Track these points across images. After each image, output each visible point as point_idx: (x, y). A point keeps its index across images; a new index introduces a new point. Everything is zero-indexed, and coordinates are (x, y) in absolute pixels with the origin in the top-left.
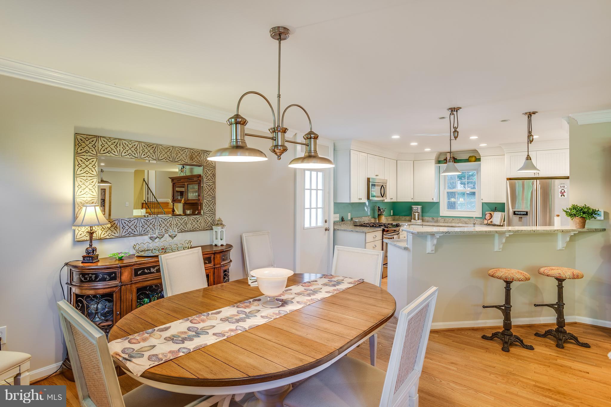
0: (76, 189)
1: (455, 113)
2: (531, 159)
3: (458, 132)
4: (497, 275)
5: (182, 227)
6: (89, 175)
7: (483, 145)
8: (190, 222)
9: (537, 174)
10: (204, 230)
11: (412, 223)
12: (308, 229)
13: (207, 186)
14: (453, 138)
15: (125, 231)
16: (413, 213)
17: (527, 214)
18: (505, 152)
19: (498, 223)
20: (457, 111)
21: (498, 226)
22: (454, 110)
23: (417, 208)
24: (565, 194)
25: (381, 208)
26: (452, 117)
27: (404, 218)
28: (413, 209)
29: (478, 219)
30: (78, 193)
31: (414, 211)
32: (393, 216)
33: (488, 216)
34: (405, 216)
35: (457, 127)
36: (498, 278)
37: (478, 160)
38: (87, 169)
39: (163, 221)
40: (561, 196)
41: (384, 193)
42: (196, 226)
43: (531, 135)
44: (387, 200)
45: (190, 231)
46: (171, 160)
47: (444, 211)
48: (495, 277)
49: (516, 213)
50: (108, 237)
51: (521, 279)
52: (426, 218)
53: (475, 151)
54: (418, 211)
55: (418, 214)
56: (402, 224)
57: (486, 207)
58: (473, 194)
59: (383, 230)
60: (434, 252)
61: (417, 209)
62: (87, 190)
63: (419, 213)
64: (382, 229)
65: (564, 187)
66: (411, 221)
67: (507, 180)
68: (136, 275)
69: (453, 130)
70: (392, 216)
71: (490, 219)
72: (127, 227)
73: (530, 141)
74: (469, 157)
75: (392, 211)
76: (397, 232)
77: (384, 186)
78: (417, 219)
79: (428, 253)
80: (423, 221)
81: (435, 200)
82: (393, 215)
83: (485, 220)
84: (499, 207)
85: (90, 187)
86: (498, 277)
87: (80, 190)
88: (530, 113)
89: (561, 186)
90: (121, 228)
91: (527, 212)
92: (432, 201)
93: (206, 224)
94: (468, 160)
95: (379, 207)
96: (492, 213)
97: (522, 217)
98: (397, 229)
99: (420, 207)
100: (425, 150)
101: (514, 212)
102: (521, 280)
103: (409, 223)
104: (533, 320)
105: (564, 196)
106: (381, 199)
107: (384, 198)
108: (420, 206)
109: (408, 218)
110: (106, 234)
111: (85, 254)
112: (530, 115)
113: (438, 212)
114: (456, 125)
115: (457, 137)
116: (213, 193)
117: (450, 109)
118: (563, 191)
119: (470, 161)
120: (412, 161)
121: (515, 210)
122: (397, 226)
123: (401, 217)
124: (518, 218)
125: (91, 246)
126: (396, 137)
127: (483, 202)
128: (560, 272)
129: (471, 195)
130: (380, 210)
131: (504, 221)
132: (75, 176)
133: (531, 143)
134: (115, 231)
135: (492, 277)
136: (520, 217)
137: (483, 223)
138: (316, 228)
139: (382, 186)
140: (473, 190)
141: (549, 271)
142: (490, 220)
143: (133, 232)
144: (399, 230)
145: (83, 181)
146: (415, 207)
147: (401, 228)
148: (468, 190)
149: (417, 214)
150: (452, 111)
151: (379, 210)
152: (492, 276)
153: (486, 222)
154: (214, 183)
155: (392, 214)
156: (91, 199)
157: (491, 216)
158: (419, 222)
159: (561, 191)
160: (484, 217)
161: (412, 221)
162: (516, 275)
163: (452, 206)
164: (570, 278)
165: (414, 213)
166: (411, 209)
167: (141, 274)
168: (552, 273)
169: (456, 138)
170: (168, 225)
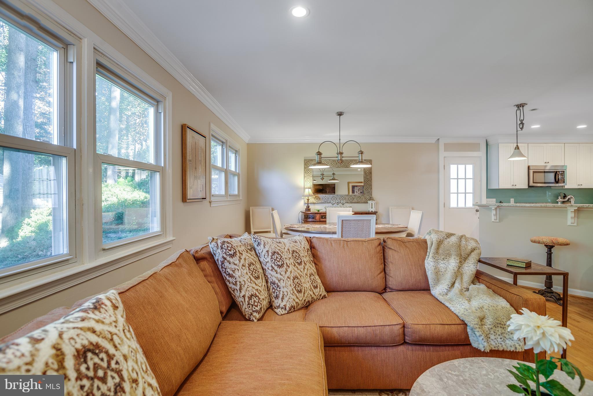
0: (305, 182)
1: (521, 108)
5: (351, 200)
6: (309, 176)
8: (356, 198)
10: (364, 203)
12: (454, 208)
13: (366, 179)
14: (519, 129)
15: (323, 200)
20: (523, 106)
22: (520, 106)
30: (305, 184)
38: (308, 174)
39: (341, 197)
42: (360, 200)
45: (356, 203)
46: (345, 166)
50: (317, 203)
62: (308, 182)
68: (322, 218)
69: (519, 122)
72: (325, 199)
77: (561, 172)
85: (309, 181)
87: (306, 183)
90: (322, 199)
93: (366, 200)
106: (556, 185)
107: (560, 184)
110: (316, 201)
111: (306, 208)
114: (522, 118)
116: (370, 183)
125: (308, 205)
132: (304, 177)
134: (319, 200)
138: (465, 208)
139: (557, 172)
143: (327, 201)
145: (307, 179)
150: (518, 107)
154: (371, 177)
156: (310, 186)
167: (324, 218)
169: (521, 129)
170: (344, 199)
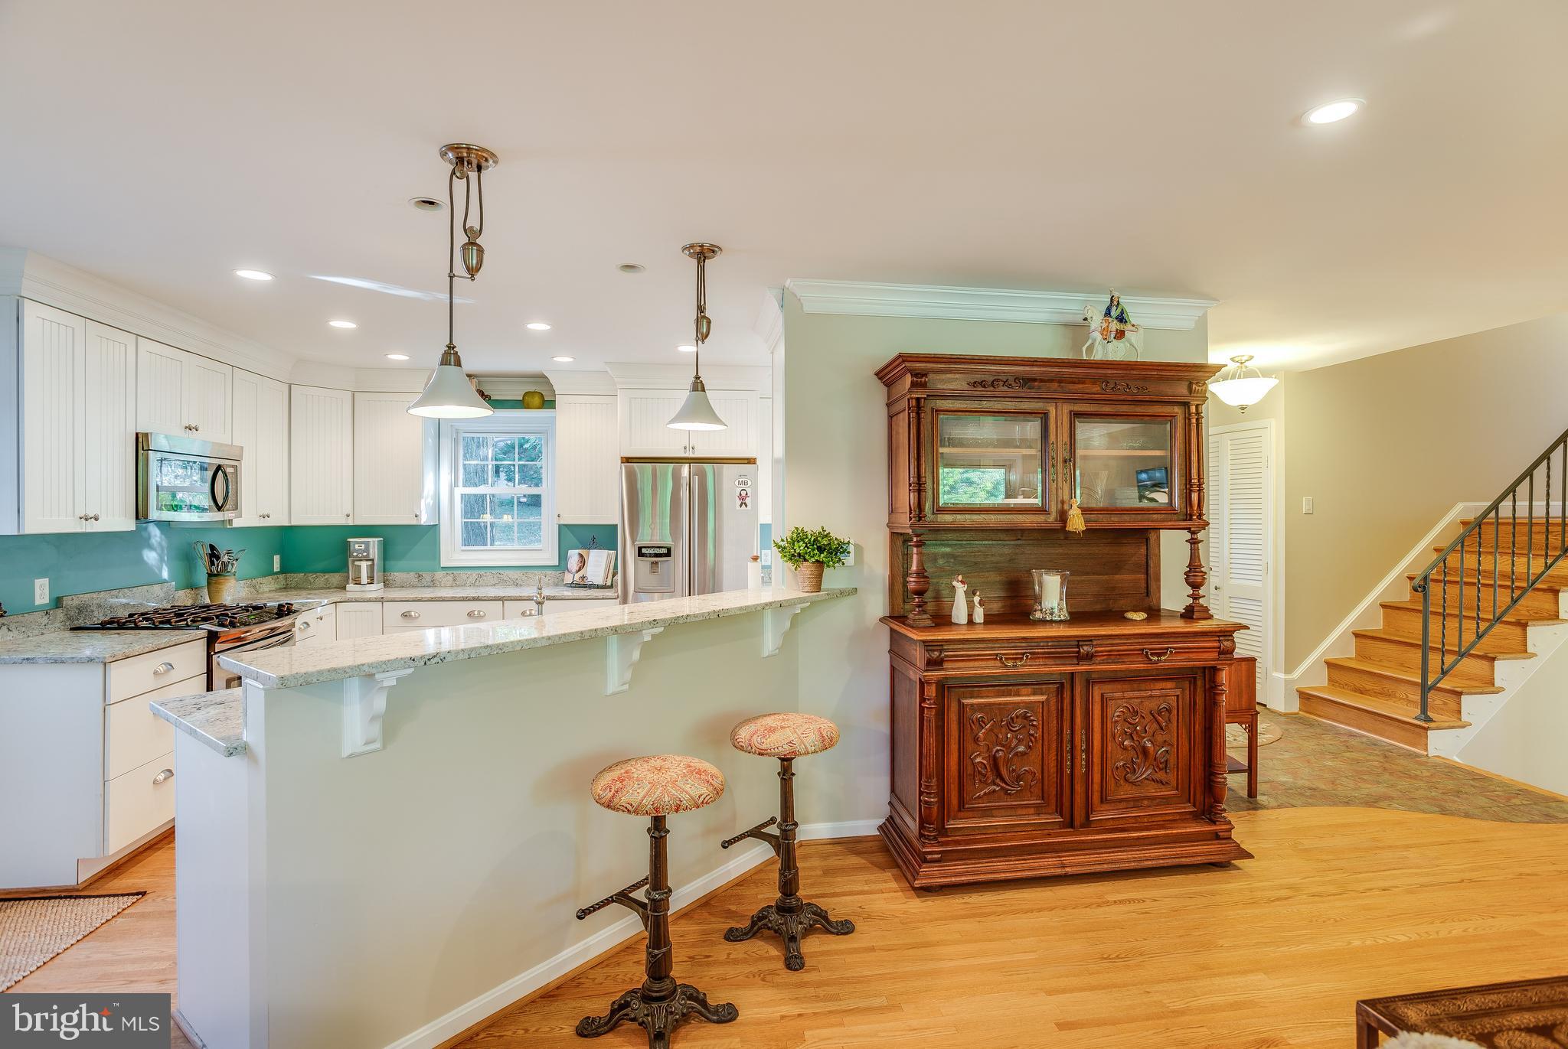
1: (473, 175)
2: (703, 390)
3: (481, 251)
4: (624, 799)
7: (564, 359)
9: (691, 449)
11: (349, 595)
16: (354, 561)
17: (668, 554)
18: (619, 386)
19: (599, 581)
20: (479, 168)
21: (598, 587)
22: (467, 160)
23: (367, 544)
24: (748, 501)
25: (222, 550)
26: (460, 185)
27: (321, 580)
28: (352, 548)
29: (549, 572)
31: (355, 554)
32: (280, 576)
33: (573, 561)
34: (325, 571)
35: (477, 227)
36: (628, 810)
37: (548, 404)
40: (741, 506)
41: (227, 496)
43: (704, 317)
44: (247, 517)
47: (453, 552)
48: (618, 810)
49: (644, 551)
51: (701, 799)
52: (397, 576)
53: (542, 378)
54: (368, 555)
55: (370, 563)
56: (303, 605)
57: (570, 537)
58: (535, 502)
59: (212, 638)
60: (377, 745)
61: (367, 550)
63: (373, 560)
64: (204, 633)
65: (746, 483)
66: (344, 588)
67: (622, 463)
70: (277, 573)
71: (579, 570)
73: (702, 334)
74: (526, 394)
75: (277, 559)
76: (284, 633)
77: (229, 470)
78: (364, 579)
79: (351, 756)
80: (387, 584)
81: (424, 519)
82: (284, 570)
83: (566, 572)
84: (601, 537)
86: (629, 807)
88: (702, 246)
89: (741, 480)
91: (669, 550)
92: (414, 522)
94: (522, 404)
95: (212, 547)
96: (584, 552)
97: (657, 563)
98: (284, 623)
99: (374, 542)
100: (389, 356)
101: (640, 549)
102: (703, 802)
103: (337, 597)
104: (713, 879)
105: (746, 506)
106: (217, 516)
107: (227, 515)
108: (376, 539)
109: (335, 578)
112: (702, 254)
113: (435, 554)
114: (473, 222)
115: (478, 270)
117: (453, 148)
118: (744, 493)
119: (528, 407)
120: (350, 394)
121: (639, 543)
122: (284, 611)
123: (311, 577)
124: (648, 565)
126: (254, 275)
127: (562, 522)
128: (792, 738)
129: (530, 507)
130: (218, 558)
131: (615, 574)
133: (703, 342)
135: (610, 810)
136: (652, 563)
137: (563, 580)
139: (219, 468)
140: (534, 491)
141: (764, 736)
142: (580, 574)
144: (293, 625)
146: (357, 544)
147: (299, 620)
148: (524, 490)
149: (364, 565)
150: (460, 160)
151: (214, 555)
152: (608, 807)
153: (568, 578)
155: (277, 567)
157: (583, 562)
158: (376, 590)
159: (740, 494)
160: (562, 564)
161: (350, 586)
162: (687, 788)
163: (475, 535)
164: (815, 752)
165: (357, 563)
166: (345, 549)
168: (772, 745)
169: (473, 271)
